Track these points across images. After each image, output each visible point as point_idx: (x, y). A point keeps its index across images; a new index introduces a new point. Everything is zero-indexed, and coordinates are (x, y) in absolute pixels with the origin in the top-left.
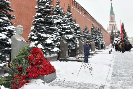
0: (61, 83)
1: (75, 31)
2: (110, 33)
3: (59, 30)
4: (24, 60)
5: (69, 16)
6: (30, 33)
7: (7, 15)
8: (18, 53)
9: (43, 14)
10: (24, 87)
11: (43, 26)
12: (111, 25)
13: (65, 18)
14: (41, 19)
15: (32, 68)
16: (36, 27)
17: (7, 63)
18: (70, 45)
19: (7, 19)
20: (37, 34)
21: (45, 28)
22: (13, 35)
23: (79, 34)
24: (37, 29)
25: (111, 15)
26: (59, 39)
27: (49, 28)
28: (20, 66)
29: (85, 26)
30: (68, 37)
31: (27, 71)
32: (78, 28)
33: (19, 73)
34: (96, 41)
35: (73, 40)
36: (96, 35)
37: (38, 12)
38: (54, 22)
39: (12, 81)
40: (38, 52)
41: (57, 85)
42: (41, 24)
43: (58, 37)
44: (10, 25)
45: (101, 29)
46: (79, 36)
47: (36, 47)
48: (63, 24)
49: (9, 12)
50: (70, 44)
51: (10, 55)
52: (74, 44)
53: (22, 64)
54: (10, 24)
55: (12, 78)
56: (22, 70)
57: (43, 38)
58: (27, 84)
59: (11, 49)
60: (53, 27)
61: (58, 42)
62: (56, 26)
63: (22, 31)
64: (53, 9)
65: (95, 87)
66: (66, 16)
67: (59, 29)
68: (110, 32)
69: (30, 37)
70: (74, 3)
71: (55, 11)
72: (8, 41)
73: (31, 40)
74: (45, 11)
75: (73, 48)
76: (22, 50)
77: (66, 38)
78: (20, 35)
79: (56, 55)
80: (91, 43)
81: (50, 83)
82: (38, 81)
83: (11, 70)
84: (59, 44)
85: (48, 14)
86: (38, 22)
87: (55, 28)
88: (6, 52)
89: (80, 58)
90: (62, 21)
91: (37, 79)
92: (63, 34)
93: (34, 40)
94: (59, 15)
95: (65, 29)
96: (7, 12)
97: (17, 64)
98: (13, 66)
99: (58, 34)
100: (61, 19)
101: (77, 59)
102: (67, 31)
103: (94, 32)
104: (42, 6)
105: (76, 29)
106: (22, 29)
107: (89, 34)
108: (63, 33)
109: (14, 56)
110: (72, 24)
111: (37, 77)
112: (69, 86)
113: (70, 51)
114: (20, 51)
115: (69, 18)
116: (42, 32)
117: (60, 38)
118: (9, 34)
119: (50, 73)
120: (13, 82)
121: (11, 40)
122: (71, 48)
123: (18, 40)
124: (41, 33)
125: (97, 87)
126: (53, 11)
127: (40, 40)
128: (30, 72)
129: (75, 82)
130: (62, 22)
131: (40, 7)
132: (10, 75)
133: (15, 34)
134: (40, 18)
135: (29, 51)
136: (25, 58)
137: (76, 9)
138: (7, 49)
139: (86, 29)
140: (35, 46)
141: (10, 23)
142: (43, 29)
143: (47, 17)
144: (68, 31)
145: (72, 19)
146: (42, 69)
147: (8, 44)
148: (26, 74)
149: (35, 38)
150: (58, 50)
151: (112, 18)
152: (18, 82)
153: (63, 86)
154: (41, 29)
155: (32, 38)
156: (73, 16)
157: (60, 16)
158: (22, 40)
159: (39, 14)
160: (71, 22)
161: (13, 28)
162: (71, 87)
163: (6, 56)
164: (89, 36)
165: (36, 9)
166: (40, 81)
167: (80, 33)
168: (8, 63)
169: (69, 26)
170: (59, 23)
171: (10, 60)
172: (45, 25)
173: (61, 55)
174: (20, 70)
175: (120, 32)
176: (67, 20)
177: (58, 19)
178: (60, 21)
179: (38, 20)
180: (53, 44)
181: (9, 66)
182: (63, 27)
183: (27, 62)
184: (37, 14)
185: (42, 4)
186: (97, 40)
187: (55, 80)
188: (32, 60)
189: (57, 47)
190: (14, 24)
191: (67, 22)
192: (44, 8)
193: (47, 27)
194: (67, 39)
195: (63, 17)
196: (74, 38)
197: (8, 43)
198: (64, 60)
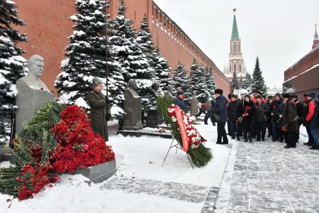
0: (125, 182)
1: (157, 72)
2: (230, 78)
3: (123, 69)
4: (45, 133)
5: (145, 40)
6: (60, 75)
7: (8, 32)
8: (32, 117)
9: (89, 34)
10: (45, 191)
11: (88, 59)
12: (232, 60)
13: (137, 44)
14: (85, 43)
15: (62, 151)
16: (72, 61)
17: (7, 140)
18: (145, 102)
19: (7, 40)
20: (74, 76)
21: (93, 64)
22: (21, 76)
23: (165, 79)
24: (74, 66)
25: (232, 40)
26: (123, 87)
27: (101, 63)
28: (35, 146)
29: (179, 62)
30: (142, 84)
31: (51, 157)
32: (164, 66)
33: (33, 160)
34: (200, 95)
35: (154, 91)
36: (201, 82)
37: (79, 28)
38: (113, 52)
39: (17, 178)
40: (77, 116)
41: (117, 188)
42: (83, 55)
43: (120, 83)
44: (15, 55)
45: (211, 69)
46: (166, 82)
47: (73, 104)
48: (131, 57)
49: (13, 25)
50: (147, 100)
51: (15, 122)
52: (154, 100)
53: (42, 140)
54: (15, 53)
55: (17, 171)
56: (40, 155)
57: (87, 85)
58: (51, 186)
59: (16, 107)
60: (109, 63)
61: (121, 94)
62: (117, 60)
63: (42, 69)
64: (111, 22)
65: (199, 191)
66: (139, 39)
67: (122, 66)
68: (231, 75)
69: (59, 82)
70: (157, 12)
71: (116, 27)
72: (11, 89)
73: (61, 88)
74: (93, 26)
75: (152, 108)
76: (41, 110)
77: (138, 85)
78: (38, 77)
79: (116, 122)
80: (191, 98)
81: (102, 184)
82: (76, 179)
83: (15, 154)
84: (123, 99)
85: (99, 34)
86: (78, 50)
87: (114, 64)
88: (5, 115)
89: (166, 131)
90: (131, 49)
91: (73, 174)
92: (132, 78)
93: (68, 90)
94: (124, 35)
95: (135, 67)
96: (7, 25)
97: (30, 141)
98: (19, 145)
99: (121, 77)
100: (128, 44)
101: (160, 131)
102: (140, 70)
103: (197, 75)
104: (88, 15)
105: (159, 68)
106: (42, 64)
107: (187, 79)
108: (132, 75)
109: (24, 123)
110: (150, 58)
111: (75, 169)
112: (143, 191)
113: (146, 115)
114: (36, 113)
115: (145, 44)
116: (85, 73)
117: (125, 86)
118: (12, 75)
119: (102, 162)
120: (19, 181)
121: (17, 88)
122: (149, 107)
123: (32, 87)
124: (85, 75)
125: (203, 192)
126: (112, 28)
127: (82, 90)
128: (59, 160)
129: (157, 182)
130: (130, 51)
131: (82, 17)
132: (14, 166)
133: (26, 74)
134: (82, 42)
135: (57, 113)
136: (48, 128)
137: (160, 25)
138: (6, 106)
139: (180, 68)
140: (71, 103)
141: (16, 49)
142: (87, 65)
143: (97, 40)
144: (143, 71)
145: (152, 46)
146: (85, 152)
147: (9, 97)
148: (49, 163)
149: (71, 84)
150: (120, 113)
151: (235, 47)
152: (31, 180)
153: (130, 189)
154: (83, 66)
155: (64, 84)
156: (154, 39)
157: (126, 39)
158: (42, 89)
159: (81, 33)
160: (150, 52)
161: (21, 62)
162: (148, 191)
163: (6, 124)
164: (186, 83)
165: (74, 21)
166: (80, 178)
167: (167, 77)
168: (8, 138)
169: (145, 61)
170: (123, 55)
171: (14, 131)
172: (92, 57)
173: (127, 122)
174: (37, 154)
175: (252, 77)
176: (141, 49)
177: (121, 45)
178: (125, 50)
179: (78, 45)
180: (110, 99)
181: (12, 146)
182: (133, 62)
183: (52, 137)
184: (75, 32)
185: (87, 10)
186: (203, 92)
187: (114, 176)
188: (62, 133)
189: (118, 105)
190: (23, 52)
191: (141, 51)
192: (91, 21)
193: (97, 60)
194: (139, 89)
195: (131, 40)
196: (155, 87)
197: (9, 94)
198: (132, 134)
